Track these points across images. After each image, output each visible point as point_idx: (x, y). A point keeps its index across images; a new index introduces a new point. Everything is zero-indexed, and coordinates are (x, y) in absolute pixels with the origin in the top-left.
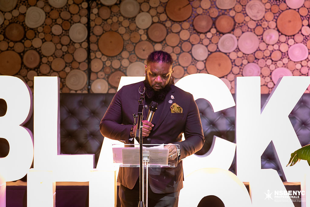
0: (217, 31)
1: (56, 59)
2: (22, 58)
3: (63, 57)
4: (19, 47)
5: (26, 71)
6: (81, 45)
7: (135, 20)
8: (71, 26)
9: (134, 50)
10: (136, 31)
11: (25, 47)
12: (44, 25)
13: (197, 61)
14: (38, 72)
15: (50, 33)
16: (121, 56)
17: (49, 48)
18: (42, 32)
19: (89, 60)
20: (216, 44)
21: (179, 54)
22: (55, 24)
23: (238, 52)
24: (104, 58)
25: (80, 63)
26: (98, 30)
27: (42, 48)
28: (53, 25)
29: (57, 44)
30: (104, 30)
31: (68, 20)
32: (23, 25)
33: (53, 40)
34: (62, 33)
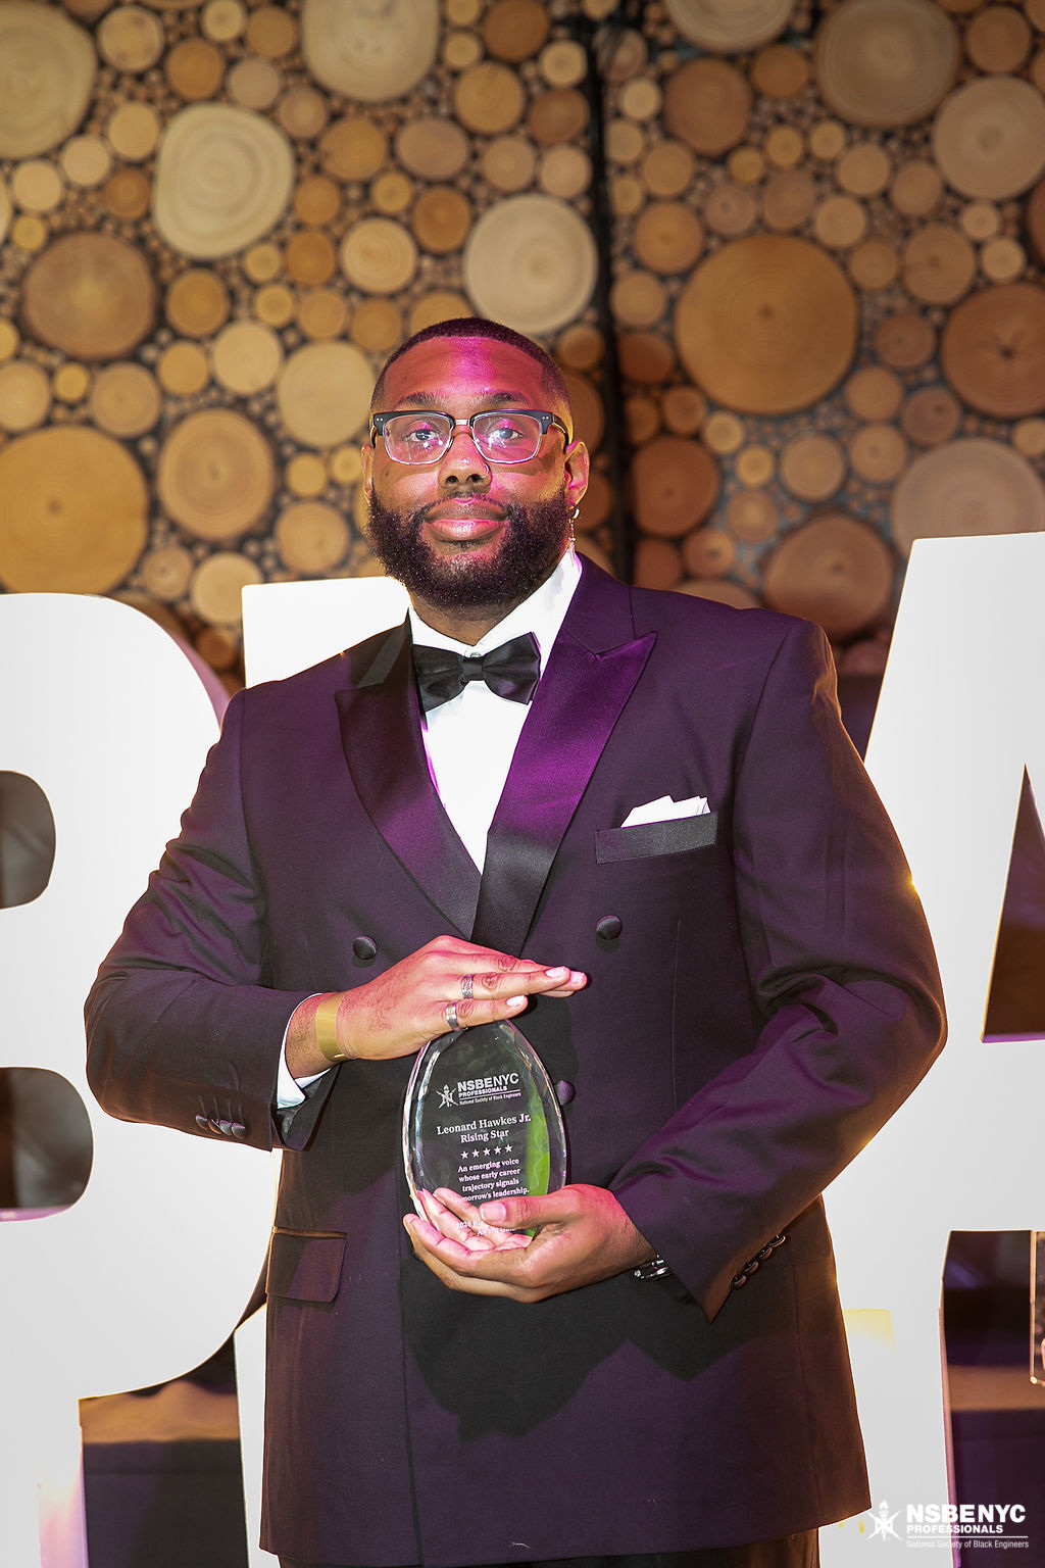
2: (148, 471)
4: (125, 399)
5: (183, 559)
7: (927, 139)
8: (475, 219)
9: (936, 359)
10: (942, 221)
11: (165, 395)
12: (287, 232)
14: (269, 563)
15: (329, 284)
16: (846, 411)
17: (329, 391)
18: (276, 281)
19: (618, 452)
22: (366, 217)
24: (722, 433)
26: (665, 237)
27: (284, 396)
28: (349, 227)
30: (708, 232)
31: (450, 183)
32: (145, 241)
33: (355, 334)
34: (418, 274)
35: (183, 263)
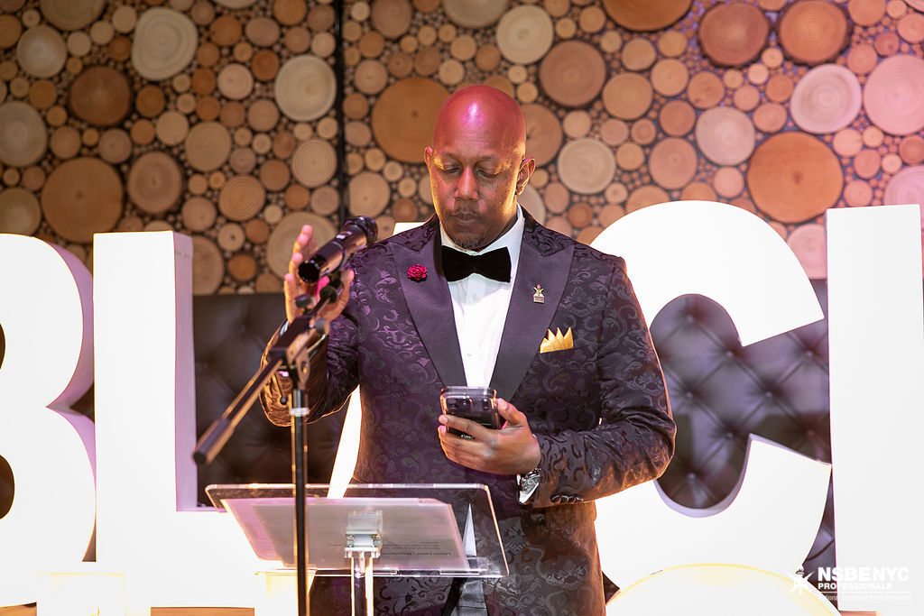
0: (787, 58)
1: (234, 180)
2: (124, 179)
3: (255, 172)
4: (115, 146)
5: (138, 222)
6: (315, 130)
7: (494, 34)
8: (281, 65)
10: (500, 73)
11: (134, 144)
12: (193, 69)
13: (715, 168)
14: (178, 226)
15: (212, 94)
17: (208, 146)
18: (188, 92)
19: (342, 179)
20: (782, 104)
21: (651, 146)
22: (231, 63)
23: (865, 128)
24: (393, 171)
25: (312, 190)
26: (369, 76)
27: (188, 146)
28: (223, 67)
29: (236, 129)
30: (390, 75)
31: (270, 48)
32: (127, 72)
33: (222, 118)
34: (254, 90)
35: (145, 82)
